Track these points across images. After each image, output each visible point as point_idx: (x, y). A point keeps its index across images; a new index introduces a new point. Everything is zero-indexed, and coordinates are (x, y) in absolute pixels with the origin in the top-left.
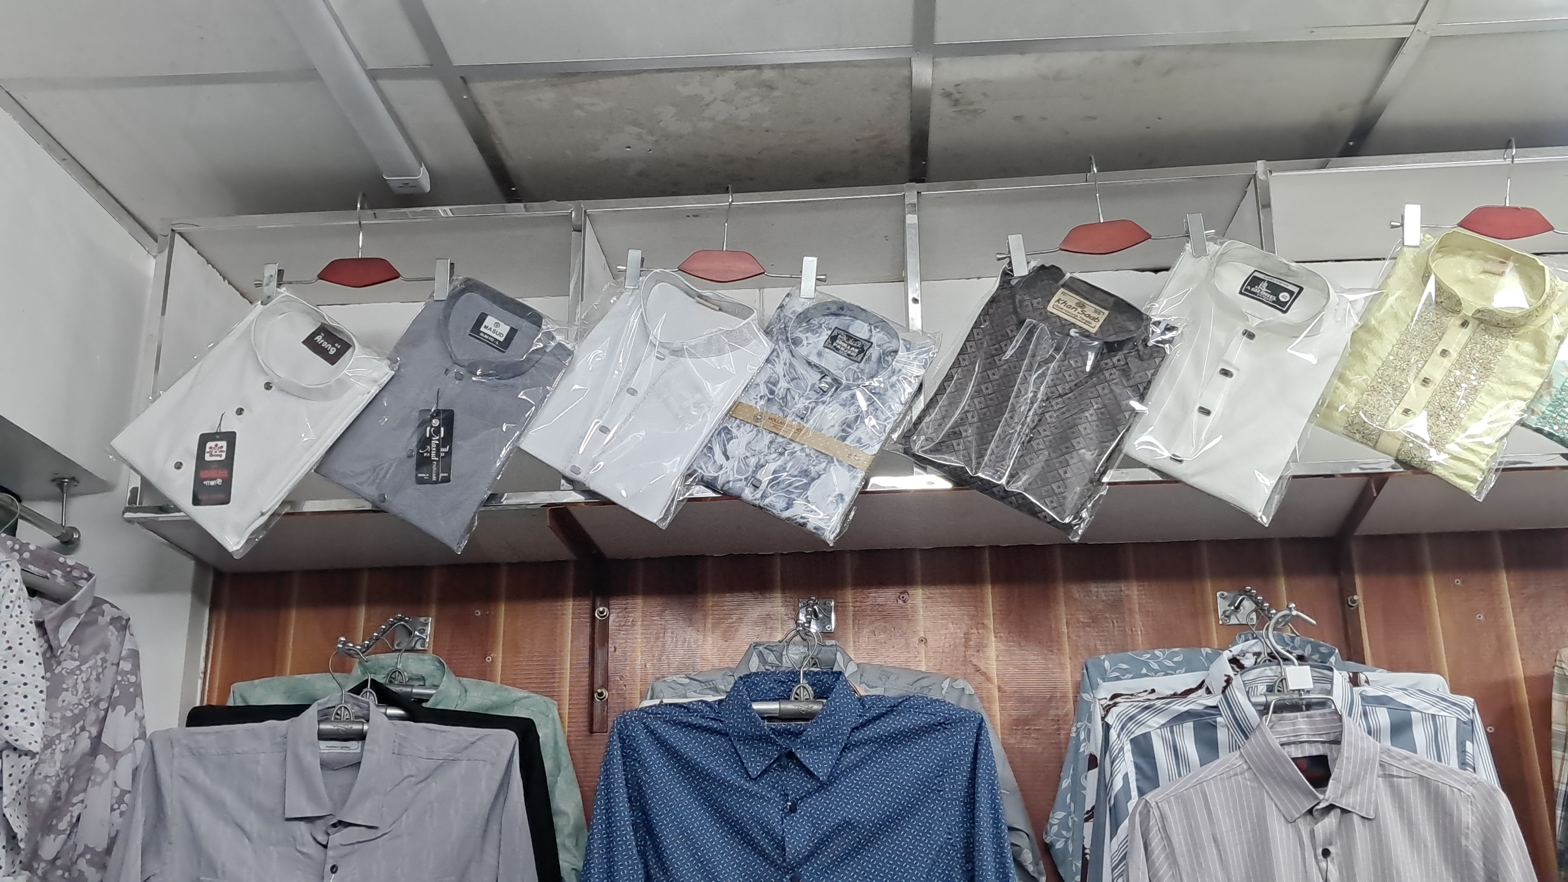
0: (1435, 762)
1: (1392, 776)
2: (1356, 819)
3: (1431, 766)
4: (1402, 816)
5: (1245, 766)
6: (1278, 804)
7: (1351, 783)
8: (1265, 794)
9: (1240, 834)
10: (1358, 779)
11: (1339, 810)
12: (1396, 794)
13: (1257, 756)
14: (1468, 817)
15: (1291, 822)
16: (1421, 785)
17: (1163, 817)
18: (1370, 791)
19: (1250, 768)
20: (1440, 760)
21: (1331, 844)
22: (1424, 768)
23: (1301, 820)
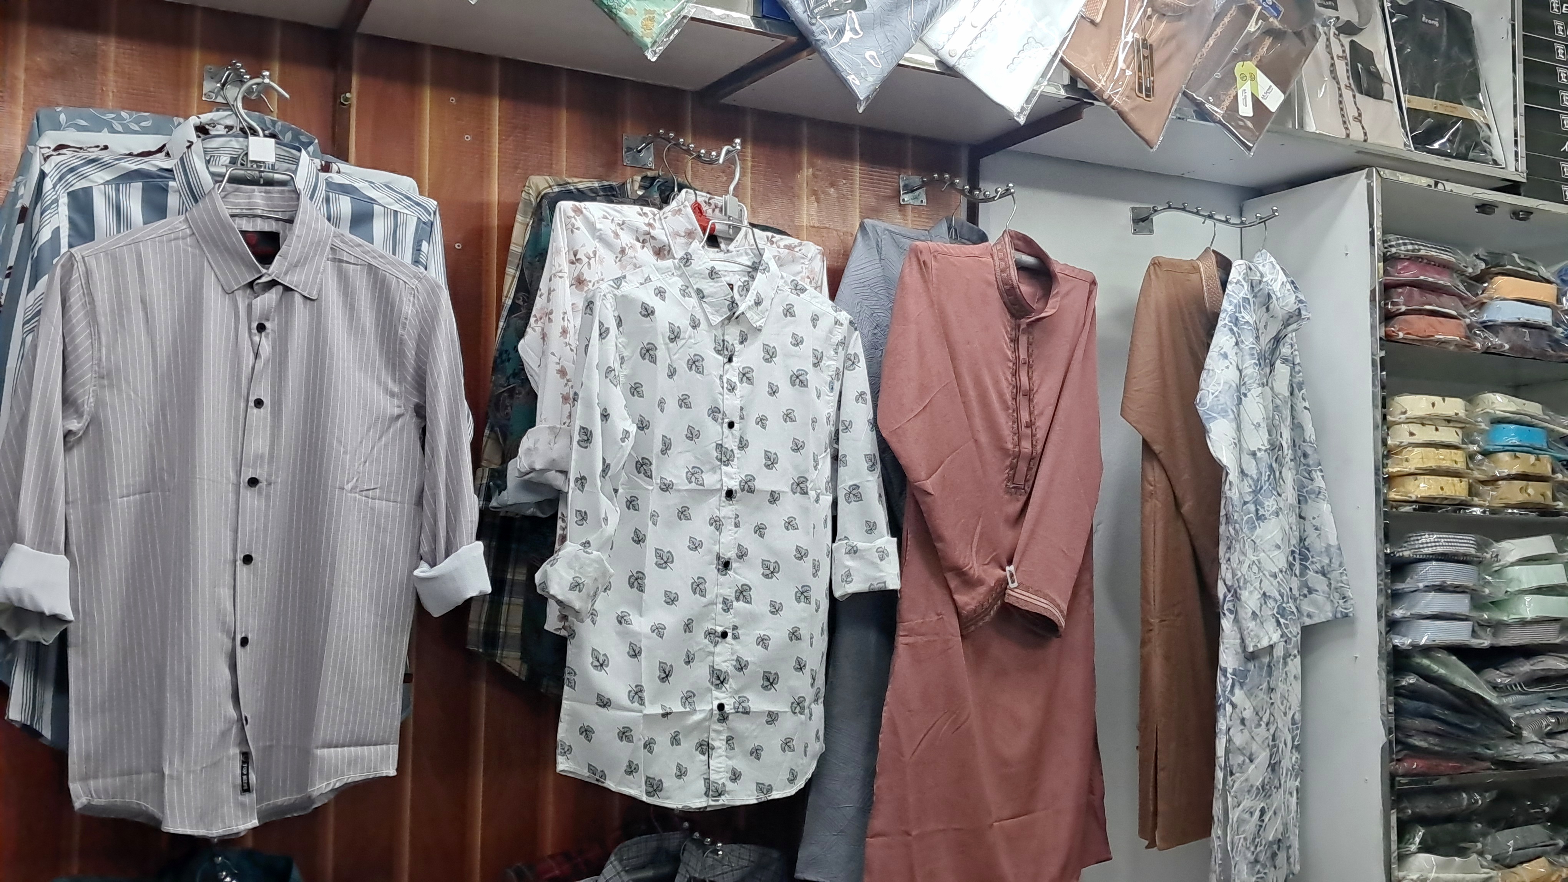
0: (389, 254)
1: (341, 261)
2: (298, 298)
3: (382, 256)
4: (345, 302)
5: (188, 231)
6: (218, 274)
7: (298, 261)
8: (206, 263)
9: (172, 300)
10: (306, 259)
11: (281, 288)
12: (343, 279)
13: (204, 222)
14: (408, 309)
15: (229, 293)
16: (369, 273)
17: (88, 274)
18: (317, 272)
19: (193, 234)
20: (394, 253)
21: (268, 320)
22: (374, 257)
23: (240, 292)
